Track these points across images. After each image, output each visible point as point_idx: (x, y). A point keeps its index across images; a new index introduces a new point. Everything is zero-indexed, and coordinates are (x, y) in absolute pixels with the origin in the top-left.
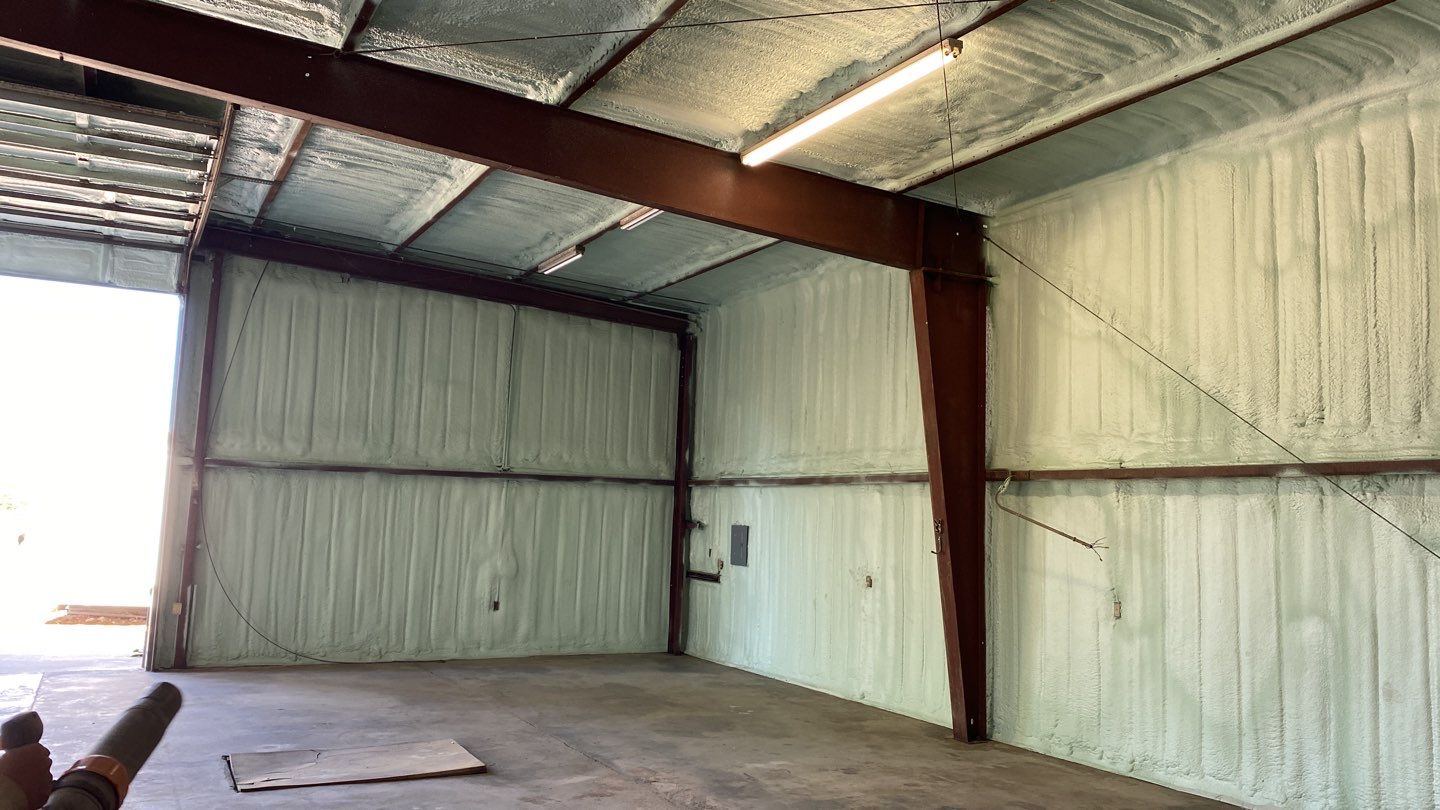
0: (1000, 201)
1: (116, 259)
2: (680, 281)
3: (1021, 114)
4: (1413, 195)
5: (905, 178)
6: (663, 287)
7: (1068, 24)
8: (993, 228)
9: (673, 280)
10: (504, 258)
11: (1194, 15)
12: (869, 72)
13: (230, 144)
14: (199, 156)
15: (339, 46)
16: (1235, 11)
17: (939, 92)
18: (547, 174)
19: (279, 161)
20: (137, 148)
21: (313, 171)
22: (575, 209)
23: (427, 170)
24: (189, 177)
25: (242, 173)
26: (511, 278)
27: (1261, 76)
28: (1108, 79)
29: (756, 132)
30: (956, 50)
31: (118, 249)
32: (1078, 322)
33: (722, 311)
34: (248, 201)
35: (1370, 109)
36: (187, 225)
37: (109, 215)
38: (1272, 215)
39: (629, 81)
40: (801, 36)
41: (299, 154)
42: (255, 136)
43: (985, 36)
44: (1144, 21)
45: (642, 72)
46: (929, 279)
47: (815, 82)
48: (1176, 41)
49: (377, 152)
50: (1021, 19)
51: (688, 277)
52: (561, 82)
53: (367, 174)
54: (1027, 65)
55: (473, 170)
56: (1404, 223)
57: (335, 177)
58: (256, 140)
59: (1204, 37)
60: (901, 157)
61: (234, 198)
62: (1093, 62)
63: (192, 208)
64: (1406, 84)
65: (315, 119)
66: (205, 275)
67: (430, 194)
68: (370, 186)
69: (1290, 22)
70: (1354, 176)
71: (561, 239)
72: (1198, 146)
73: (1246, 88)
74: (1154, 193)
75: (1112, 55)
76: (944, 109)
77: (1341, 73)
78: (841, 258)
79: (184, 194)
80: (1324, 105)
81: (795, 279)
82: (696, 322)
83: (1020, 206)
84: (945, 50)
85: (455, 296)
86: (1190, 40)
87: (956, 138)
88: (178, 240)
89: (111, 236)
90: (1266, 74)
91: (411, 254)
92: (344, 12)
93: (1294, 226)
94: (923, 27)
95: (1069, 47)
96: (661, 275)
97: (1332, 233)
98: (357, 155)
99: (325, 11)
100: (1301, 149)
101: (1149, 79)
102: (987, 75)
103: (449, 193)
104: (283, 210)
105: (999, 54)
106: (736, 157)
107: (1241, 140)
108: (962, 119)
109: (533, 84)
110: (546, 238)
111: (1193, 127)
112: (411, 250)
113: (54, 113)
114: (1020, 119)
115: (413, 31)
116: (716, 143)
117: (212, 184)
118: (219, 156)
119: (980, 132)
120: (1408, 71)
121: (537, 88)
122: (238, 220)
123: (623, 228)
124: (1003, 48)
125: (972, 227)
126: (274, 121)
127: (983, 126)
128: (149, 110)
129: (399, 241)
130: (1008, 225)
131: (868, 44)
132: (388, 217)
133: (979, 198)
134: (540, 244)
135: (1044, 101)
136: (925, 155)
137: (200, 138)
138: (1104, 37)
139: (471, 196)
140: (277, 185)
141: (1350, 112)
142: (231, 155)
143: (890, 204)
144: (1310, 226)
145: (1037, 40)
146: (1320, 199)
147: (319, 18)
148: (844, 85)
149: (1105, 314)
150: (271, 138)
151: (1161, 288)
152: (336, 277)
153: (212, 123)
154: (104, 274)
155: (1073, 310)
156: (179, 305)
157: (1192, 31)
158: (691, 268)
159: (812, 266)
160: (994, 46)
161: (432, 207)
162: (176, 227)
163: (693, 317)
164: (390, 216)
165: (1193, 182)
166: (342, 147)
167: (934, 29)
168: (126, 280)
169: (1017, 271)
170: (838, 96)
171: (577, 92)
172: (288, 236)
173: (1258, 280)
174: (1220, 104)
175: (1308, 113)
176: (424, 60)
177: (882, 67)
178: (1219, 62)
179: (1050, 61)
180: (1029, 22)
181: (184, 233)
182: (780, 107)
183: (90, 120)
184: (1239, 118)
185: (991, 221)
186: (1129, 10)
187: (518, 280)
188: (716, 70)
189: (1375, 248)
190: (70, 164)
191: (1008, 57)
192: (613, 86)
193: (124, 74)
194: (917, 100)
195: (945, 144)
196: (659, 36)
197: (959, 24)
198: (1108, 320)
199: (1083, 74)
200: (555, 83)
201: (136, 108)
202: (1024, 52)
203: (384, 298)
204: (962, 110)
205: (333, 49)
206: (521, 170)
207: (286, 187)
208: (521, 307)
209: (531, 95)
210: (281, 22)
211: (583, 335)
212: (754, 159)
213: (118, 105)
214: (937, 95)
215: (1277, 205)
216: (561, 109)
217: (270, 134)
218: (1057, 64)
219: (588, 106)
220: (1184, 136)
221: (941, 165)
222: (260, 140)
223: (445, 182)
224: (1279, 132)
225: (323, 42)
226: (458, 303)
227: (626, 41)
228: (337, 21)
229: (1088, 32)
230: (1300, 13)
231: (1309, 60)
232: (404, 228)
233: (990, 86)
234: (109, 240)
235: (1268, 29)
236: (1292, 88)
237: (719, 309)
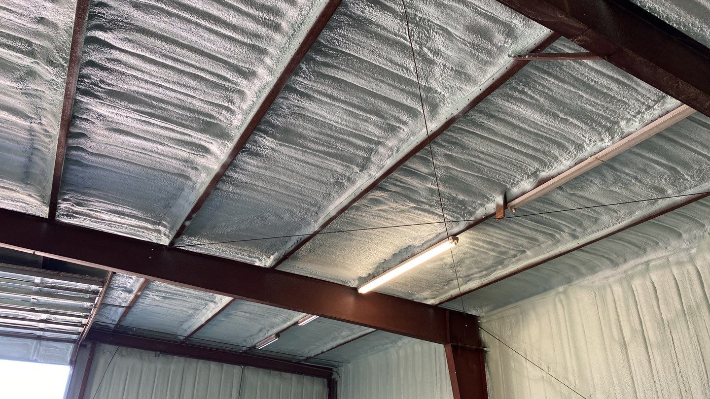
0: (485, 309)
1: (41, 347)
2: (328, 350)
3: (490, 269)
4: (683, 306)
5: (437, 298)
6: (319, 354)
7: (507, 229)
8: (483, 322)
9: (325, 350)
10: (239, 341)
11: (563, 224)
12: (417, 250)
13: (109, 289)
14: (92, 296)
15: (167, 244)
16: (582, 223)
17: (449, 259)
18: (263, 301)
19: (131, 297)
20: (62, 292)
21: (147, 301)
22: (276, 315)
23: (204, 299)
24: (85, 306)
25: (112, 303)
26: (241, 351)
27: (599, 251)
28: (528, 253)
29: (365, 278)
30: (456, 241)
31: (43, 342)
32: (531, 371)
33: (350, 366)
34: (113, 316)
35: (653, 265)
36: (80, 329)
37: (42, 325)
38: (618, 316)
39: (304, 256)
40: (384, 235)
41: (141, 294)
42: (121, 285)
43: (468, 235)
44: (541, 228)
45: (310, 252)
46: (455, 349)
47: (391, 255)
48: (557, 236)
49: (180, 291)
50: (484, 227)
51: (332, 349)
52: (272, 257)
53: (174, 302)
54: (490, 247)
55: (227, 299)
56: (682, 318)
57: (158, 304)
58: (121, 287)
59: (570, 234)
60: (434, 289)
61: (106, 315)
62: (521, 245)
63: (84, 321)
64: (667, 254)
65: (151, 278)
66: (86, 355)
67: (204, 311)
68: (175, 307)
69: (607, 228)
70: (653, 296)
71: (268, 331)
72: (576, 282)
73: (593, 256)
74: (559, 306)
75: (529, 242)
76: (453, 266)
77: (636, 249)
78: (409, 338)
79: (81, 314)
80: (631, 263)
81: (387, 348)
82: (337, 372)
83: (495, 312)
84: (450, 241)
85: (212, 362)
86: (564, 236)
87: (460, 279)
88: (74, 337)
89: (41, 336)
90: (601, 249)
91: (191, 341)
92: (171, 229)
93: (629, 321)
94: (439, 231)
95: (508, 239)
96: (318, 347)
97: (649, 326)
98: (170, 293)
99: (162, 229)
100: (625, 284)
101: (548, 252)
102: (472, 251)
103: (214, 310)
104: (130, 320)
105: (476, 242)
106: (355, 290)
107: (596, 279)
108: (462, 271)
109: (258, 258)
110: (261, 330)
111: (572, 274)
112: (192, 339)
113: (24, 277)
114: (490, 271)
115: (203, 237)
116: (345, 283)
117: (96, 309)
118: (102, 295)
119: (471, 277)
120: (666, 248)
121: (260, 260)
122: (107, 326)
123: (300, 325)
124: (478, 240)
125: (473, 322)
126: (131, 278)
127: (472, 274)
128: (71, 275)
129: (186, 334)
130: (490, 321)
131: (415, 239)
132: (182, 323)
133: (475, 308)
134: (258, 333)
135: (500, 263)
136: (446, 288)
137: (94, 287)
138: (524, 235)
139: (224, 312)
140: (129, 308)
141: (643, 267)
142: (108, 294)
143: (431, 311)
144: (637, 321)
145: (493, 236)
146: (639, 307)
147: (159, 232)
148: (405, 256)
149: (544, 367)
150: (129, 286)
151: (570, 353)
152: (152, 354)
153: (101, 280)
154: (33, 357)
155: (528, 365)
156: (70, 372)
157: (564, 232)
158: (334, 344)
159: (395, 342)
160: (473, 238)
161: (204, 317)
162: (74, 330)
163: (335, 369)
164: (183, 322)
165: (577, 299)
166: (163, 289)
167: (444, 232)
168: (44, 358)
169: (498, 345)
170: (403, 261)
171: (279, 262)
172: (130, 333)
173: (617, 348)
174: (583, 263)
175: (625, 267)
176: (207, 249)
177: (422, 248)
178: (579, 245)
179: (500, 245)
180: (489, 228)
181: (78, 333)
182: (375, 266)
183: (42, 280)
184: (593, 270)
185: (482, 319)
186: (533, 223)
187: (245, 352)
188: (345, 250)
189: (671, 332)
190: (27, 301)
191: (480, 244)
192: (297, 258)
193: (62, 260)
194: (440, 263)
195: (455, 282)
196: (318, 236)
197: (456, 230)
198: (547, 370)
199: (517, 250)
200: (269, 257)
201: (65, 274)
202: (487, 241)
203: (176, 365)
204: (461, 267)
205: (164, 245)
206: (250, 299)
207: (133, 309)
208: (246, 367)
209: (257, 264)
210: (141, 234)
211: (277, 381)
212: (364, 290)
213: (56, 273)
214: (449, 260)
215: (619, 310)
216: (272, 270)
217: (129, 284)
218: (504, 246)
219: (284, 268)
220: (569, 278)
221: (454, 292)
222: (123, 287)
223: (212, 305)
224: (613, 276)
225: (160, 242)
226: (213, 365)
227: (303, 239)
228: (167, 233)
229: (516, 233)
230: (611, 224)
231: (620, 244)
232: (190, 327)
233: (473, 256)
234: (40, 338)
235: (598, 230)
236: (615, 256)
237: (349, 365)
